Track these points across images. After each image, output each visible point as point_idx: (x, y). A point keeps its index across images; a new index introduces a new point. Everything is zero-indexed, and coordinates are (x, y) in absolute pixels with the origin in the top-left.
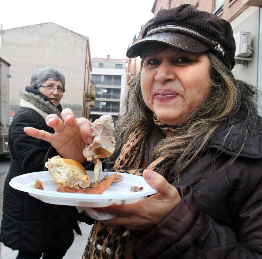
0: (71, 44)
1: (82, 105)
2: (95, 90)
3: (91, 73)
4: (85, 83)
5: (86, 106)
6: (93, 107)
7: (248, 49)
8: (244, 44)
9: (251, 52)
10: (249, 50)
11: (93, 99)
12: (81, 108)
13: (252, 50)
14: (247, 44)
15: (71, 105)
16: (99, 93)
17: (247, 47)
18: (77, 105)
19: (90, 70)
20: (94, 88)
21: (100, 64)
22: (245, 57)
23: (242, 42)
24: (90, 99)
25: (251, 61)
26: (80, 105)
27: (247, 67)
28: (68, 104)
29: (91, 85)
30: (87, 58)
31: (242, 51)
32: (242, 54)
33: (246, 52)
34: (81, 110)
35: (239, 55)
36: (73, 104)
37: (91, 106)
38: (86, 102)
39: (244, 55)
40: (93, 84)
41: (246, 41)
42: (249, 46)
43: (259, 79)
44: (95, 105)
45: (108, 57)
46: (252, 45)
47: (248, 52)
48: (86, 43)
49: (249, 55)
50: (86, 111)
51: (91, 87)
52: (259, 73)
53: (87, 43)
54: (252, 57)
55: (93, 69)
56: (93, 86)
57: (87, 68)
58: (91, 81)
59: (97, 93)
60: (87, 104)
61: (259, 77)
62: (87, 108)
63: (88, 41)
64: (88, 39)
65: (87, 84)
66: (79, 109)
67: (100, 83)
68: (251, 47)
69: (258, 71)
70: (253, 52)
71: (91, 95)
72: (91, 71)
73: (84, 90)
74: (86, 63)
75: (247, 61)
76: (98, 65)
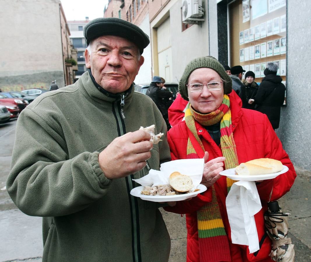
0: (43, 9)
1: (63, 70)
2: (76, 55)
3: (71, 37)
4: (64, 48)
5: (68, 72)
6: (77, 72)
7: (199, 10)
8: (195, 5)
9: (202, 13)
10: (201, 11)
11: (74, 63)
12: (62, 74)
13: (204, 11)
14: (198, 5)
15: (51, 72)
16: (81, 57)
17: (198, 8)
18: (57, 72)
19: (68, 34)
20: (75, 53)
21: (79, 27)
22: (198, 18)
23: (193, 4)
24: (71, 64)
25: (204, 21)
26: (60, 72)
27: (201, 27)
28: (48, 71)
29: (72, 49)
30: (62, 23)
31: (194, 13)
32: (194, 15)
33: (198, 13)
34: (63, 76)
35: (192, 16)
36: (53, 70)
37: (74, 70)
38: (68, 68)
39: (197, 16)
40: (73, 48)
41: (197, 3)
42: (200, 6)
43: (210, 39)
44: (78, 69)
45: (87, 19)
46: (203, 6)
47: (200, 13)
48: (58, 7)
49: (201, 15)
50: (69, 76)
51: (72, 51)
52: (210, 33)
53: (60, 7)
54: (204, 18)
55: (71, 32)
56: (74, 50)
57: (64, 33)
58: (71, 46)
59: (79, 57)
60: (69, 70)
61: (211, 37)
62: (69, 73)
63: (60, 5)
64: (60, 3)
65: (66, 49)
66: (60, 76)
67: (81, 46)
68: (202, 8)
69: (209, 31)
70: (204, 12)
71: (71, 60)
72: (70, 34)
73: (63, 55)
74: (61, 28)
75: (201, 21)
76: (78, 28)
